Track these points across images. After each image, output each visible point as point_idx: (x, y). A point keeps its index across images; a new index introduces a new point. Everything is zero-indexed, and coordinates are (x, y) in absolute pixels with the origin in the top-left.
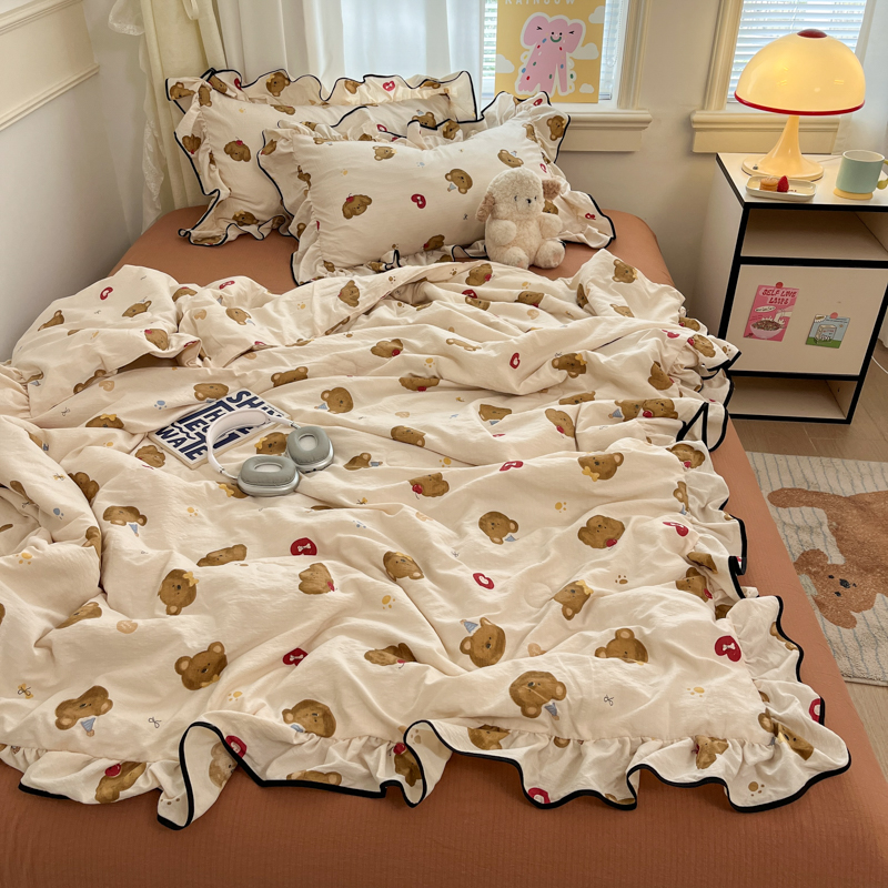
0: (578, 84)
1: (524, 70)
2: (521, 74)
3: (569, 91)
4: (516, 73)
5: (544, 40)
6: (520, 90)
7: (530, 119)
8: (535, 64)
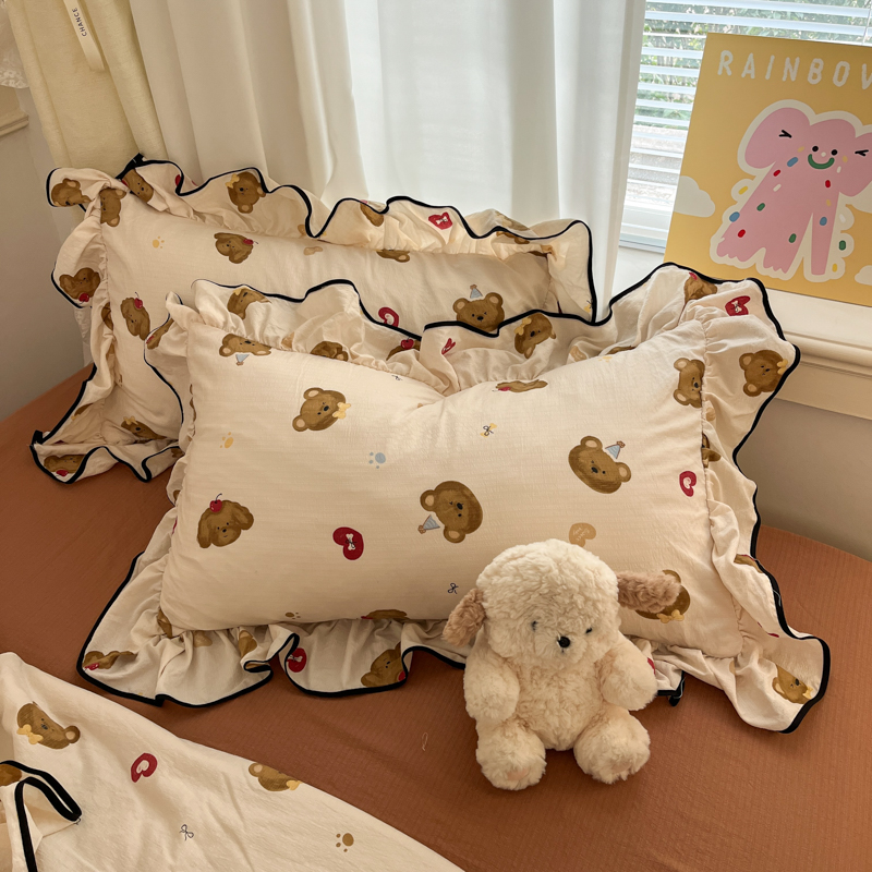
0: (853, 265)
1: (734, 217)
2: (727, 223)
3: (829, 275)
4: (715, 220)
5: (792, 162)
6: (721, 253)
7: (701, 345)
8: (761, 207)
